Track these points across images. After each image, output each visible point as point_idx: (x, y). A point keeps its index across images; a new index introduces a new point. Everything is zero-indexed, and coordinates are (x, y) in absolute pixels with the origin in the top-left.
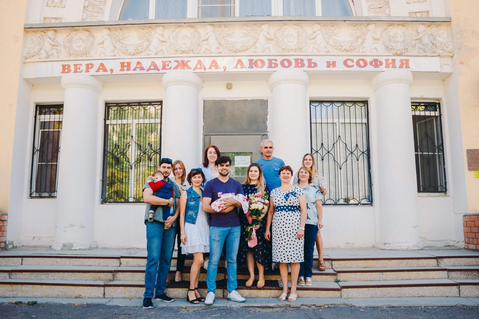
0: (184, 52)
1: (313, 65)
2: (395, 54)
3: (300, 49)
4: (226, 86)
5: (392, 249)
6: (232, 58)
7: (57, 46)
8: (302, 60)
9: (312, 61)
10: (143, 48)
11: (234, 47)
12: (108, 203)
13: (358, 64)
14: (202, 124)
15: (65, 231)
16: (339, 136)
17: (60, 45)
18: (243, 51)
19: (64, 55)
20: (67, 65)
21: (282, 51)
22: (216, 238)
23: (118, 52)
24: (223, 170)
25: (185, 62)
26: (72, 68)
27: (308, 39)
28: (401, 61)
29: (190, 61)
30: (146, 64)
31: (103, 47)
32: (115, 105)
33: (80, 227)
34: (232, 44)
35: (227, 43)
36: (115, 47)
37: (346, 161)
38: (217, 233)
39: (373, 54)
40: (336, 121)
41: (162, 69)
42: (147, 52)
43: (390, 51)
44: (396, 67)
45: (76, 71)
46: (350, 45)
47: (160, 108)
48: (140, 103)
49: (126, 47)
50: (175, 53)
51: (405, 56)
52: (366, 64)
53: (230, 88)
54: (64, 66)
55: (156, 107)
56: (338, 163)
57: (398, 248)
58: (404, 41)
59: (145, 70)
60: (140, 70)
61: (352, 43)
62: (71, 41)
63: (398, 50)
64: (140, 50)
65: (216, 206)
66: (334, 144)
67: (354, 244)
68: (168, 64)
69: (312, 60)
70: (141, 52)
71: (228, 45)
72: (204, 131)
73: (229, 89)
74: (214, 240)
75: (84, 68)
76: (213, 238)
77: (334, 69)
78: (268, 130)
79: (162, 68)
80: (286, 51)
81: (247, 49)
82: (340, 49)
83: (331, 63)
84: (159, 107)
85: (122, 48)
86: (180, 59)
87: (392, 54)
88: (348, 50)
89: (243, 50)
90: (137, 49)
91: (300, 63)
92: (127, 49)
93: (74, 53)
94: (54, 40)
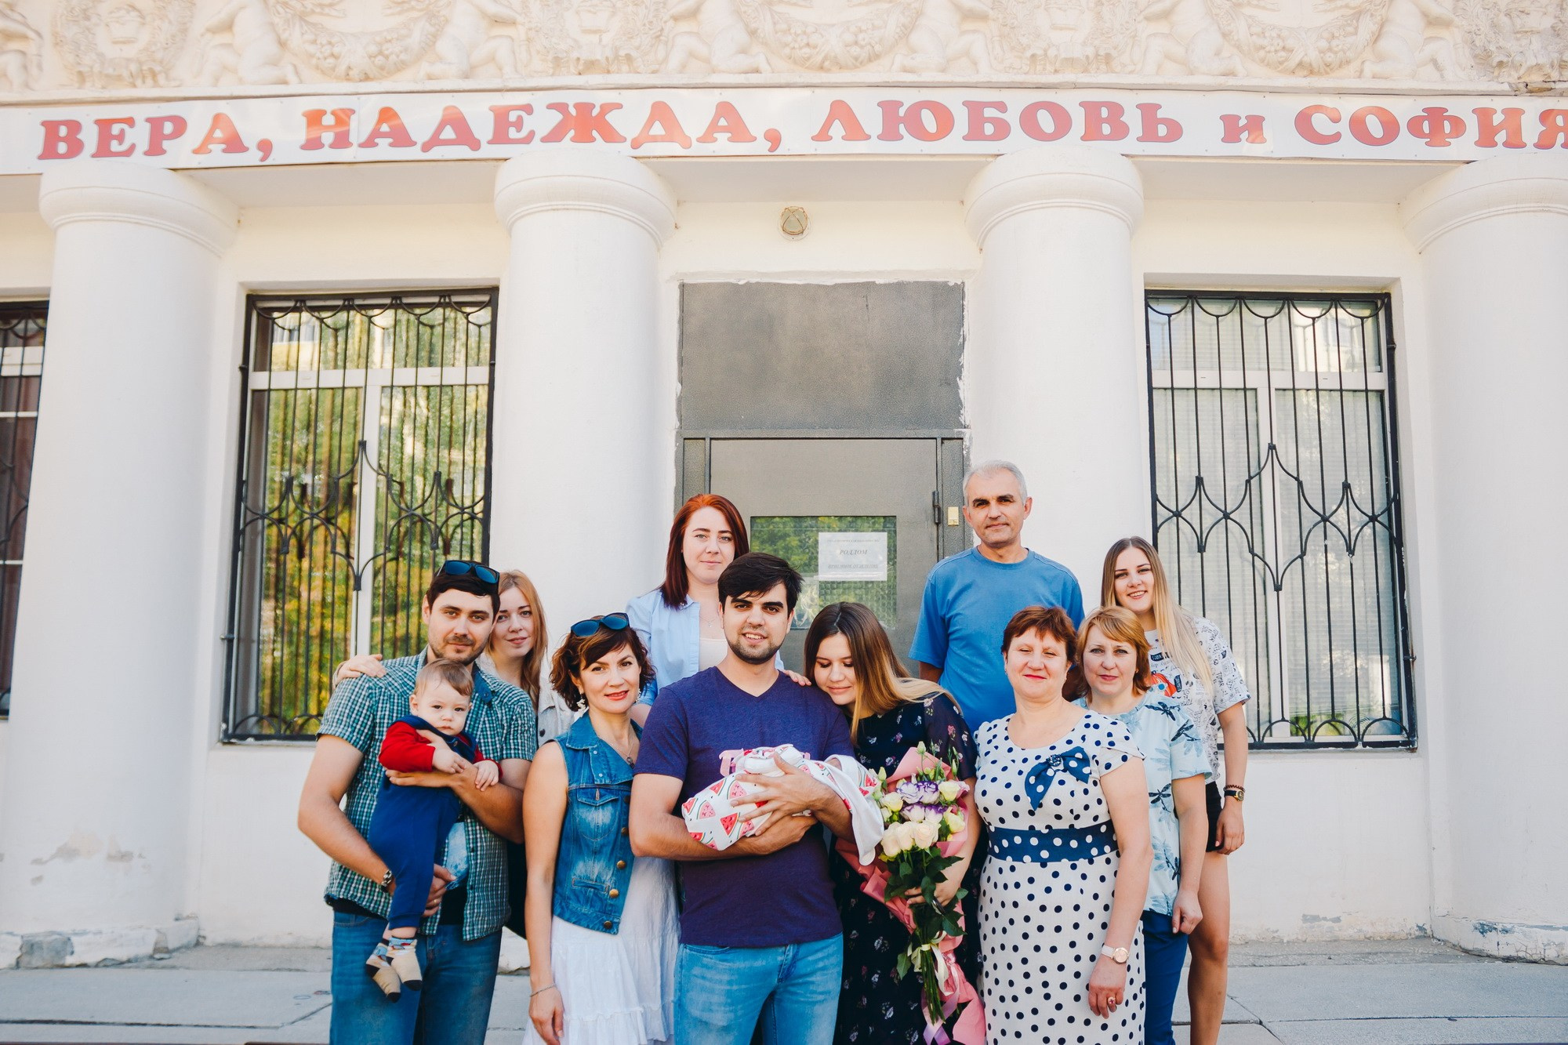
0: (590, 66)
1: (1162, 130)
2: (1522, 86)
3: (1108, 58)
4: (778, 222)
5: (1521, 954)
6: (806, 93)
7: (24, 37)
8: (1116, 110)
9: (1160, 114)
10: (406, 50)
11: (815, 47)
12: (250, 740)
13: (1358, 127)
14: (672, 388)
15: (38, 879)
16: (1272, 447)
17: (39, 34)
18: (856, 67)
19: (52, 81)
20: (66, 123)
21: (1026, 69)
22: (711, 1010)
23: (295, 66)
24: (746, 630)
25: (595, 112)
26: (89, 136)
27: (1141, 17)
28: (1546, 116)
29: (619, 106)
30: (421, 117)
31: (229, 46)
32: (291, 304)
33: (110, 857)
34: (804, 33)
35: (784, 26)
36: (282, 44)
37: (1301, 557)
38: (718, 987)
39: (1427, 86)
40: (1256, 379)
41: (490, 142)
42: (425, 68)
43: (1496, 74)
44: (1523, 146)
45: (103, 151)
46: (1323, 44)
47: (489, 319)
48: (400, 298)
49: (330, 43)
50: (551, 71)
51: (1561, 95)
52: (1391, 129)
53: (796, 231)
54: (51, 127)
55: (469, 314)
56: (1266, 563)
57: (1551, 954)
58: (1556, 32)
59: (414, 144)
60: (391, 145)
61: (1333, 37)
62: (88, 18)
63: (1530, 69)
64: (393, 58)
65: (712, 813)
66: (1248, 482)
67: (1337, 920)
68: (520, 118)
69: (1159, 107)
70: (401, 66)
71: (789, 39)
72: (680, 420)
73: (792, 234)
74: (705, 1024)
75: (140, 135)
76: (695, 1012)
77: (1257, 150)
78: (967, 416)
79: (490, 136)
80: (1044, 69)
81: (874, 57)
82: (1281, 63)
83: (1242, 122)
84: (484, 315)
85: (312, 49)
86: (571, 99)
87: (1506, 87)
88: (1315, 65)
89: (856, 59)
90: (381, 53)
91: (1106, 121)
92: (336, 50)
93: (97, 68)
94: (9, 12)
